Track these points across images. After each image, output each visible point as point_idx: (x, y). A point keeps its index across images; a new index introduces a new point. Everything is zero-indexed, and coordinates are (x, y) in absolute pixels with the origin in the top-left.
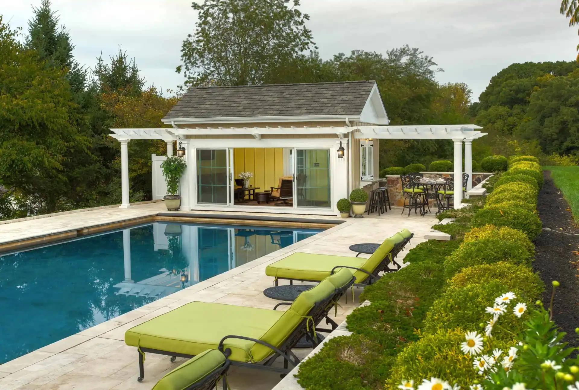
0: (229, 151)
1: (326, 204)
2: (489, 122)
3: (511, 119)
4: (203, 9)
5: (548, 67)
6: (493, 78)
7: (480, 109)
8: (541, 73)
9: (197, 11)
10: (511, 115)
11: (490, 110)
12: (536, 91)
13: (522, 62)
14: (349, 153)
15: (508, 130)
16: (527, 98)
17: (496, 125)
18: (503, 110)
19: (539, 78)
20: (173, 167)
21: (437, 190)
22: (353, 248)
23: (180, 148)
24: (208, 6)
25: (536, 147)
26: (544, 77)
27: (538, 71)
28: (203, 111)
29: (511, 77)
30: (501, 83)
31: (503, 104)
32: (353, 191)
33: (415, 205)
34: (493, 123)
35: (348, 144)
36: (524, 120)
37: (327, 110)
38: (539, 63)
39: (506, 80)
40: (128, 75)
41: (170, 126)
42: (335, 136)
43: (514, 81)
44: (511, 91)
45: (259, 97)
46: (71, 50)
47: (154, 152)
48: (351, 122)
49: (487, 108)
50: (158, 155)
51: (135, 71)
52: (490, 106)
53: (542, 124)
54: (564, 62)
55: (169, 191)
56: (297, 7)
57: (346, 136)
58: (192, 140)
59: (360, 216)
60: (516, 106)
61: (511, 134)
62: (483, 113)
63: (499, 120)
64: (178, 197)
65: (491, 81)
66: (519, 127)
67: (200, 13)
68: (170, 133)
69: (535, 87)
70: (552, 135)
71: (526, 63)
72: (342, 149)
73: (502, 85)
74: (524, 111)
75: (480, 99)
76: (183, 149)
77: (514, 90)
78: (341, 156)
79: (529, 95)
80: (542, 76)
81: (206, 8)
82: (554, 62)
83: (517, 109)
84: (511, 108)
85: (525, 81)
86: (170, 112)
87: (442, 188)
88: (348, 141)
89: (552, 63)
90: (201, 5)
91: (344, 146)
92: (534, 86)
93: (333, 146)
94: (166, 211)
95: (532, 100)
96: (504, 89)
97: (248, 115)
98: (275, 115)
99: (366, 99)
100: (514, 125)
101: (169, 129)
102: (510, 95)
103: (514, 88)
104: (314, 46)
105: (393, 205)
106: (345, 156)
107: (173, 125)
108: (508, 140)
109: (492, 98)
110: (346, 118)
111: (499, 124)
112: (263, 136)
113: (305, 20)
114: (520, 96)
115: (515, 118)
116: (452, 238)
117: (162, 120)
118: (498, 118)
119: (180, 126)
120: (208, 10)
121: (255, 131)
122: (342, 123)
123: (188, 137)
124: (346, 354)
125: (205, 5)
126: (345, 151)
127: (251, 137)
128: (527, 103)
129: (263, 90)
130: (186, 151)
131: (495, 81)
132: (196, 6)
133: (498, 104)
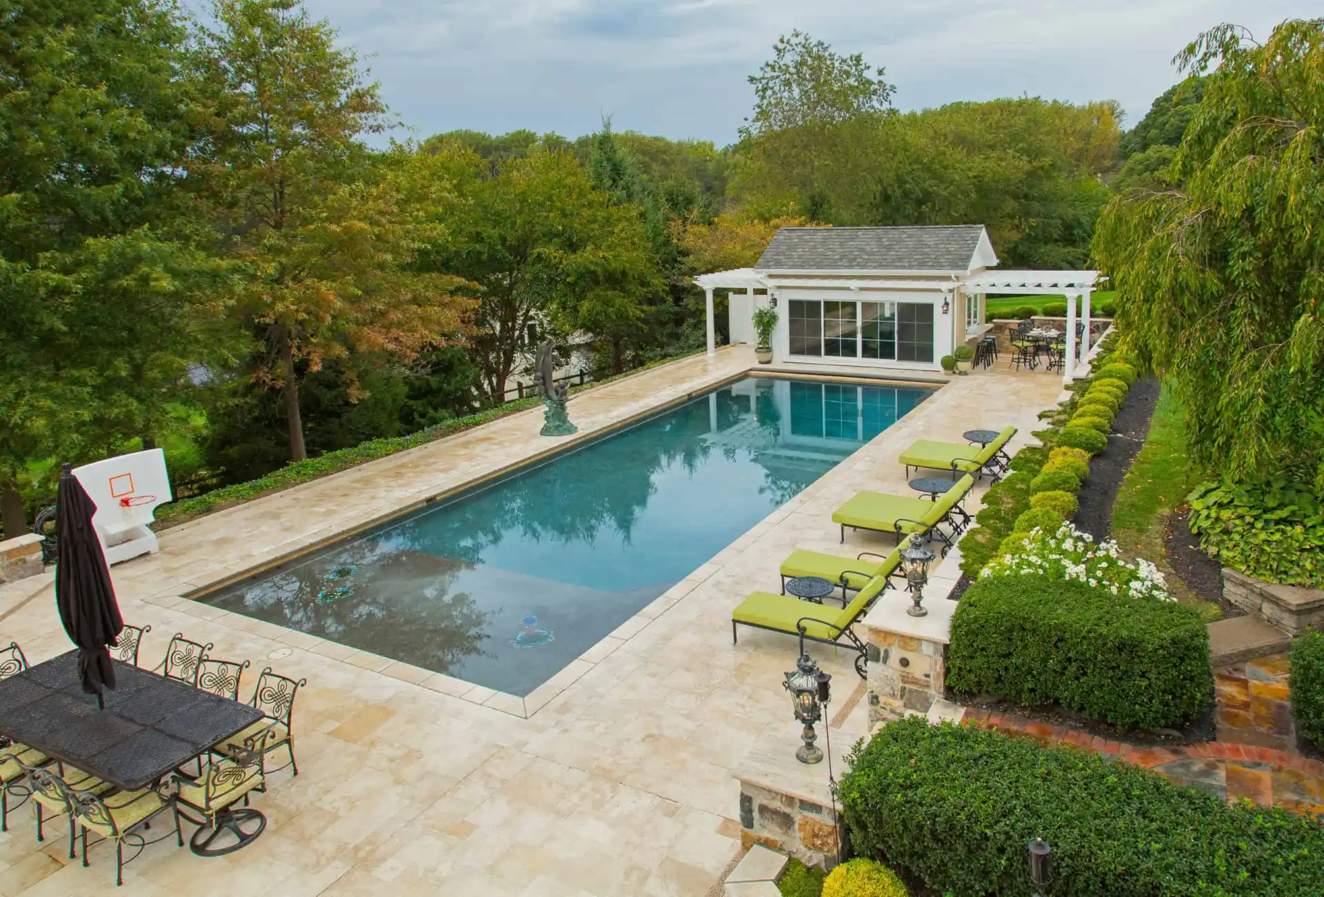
1: (929, 358)
4: (760, 82)
6: (1157, 99)
9: (754, 87)
11: (1148, 151)
14: (955, 307)
18: (1167, 151)
20: (766, 320)
21: (1048, 343)
22: (967, 435)
24: (767, 78)
30: (1168, 109)
32: (958, 348)
35: (953, 298)
37: (930, 264)
39: (1177, 105)
42: (941, 290)
45: (856, 243)
48: (957, 278)
49: (1144, 148)
50: (735, 293)
52: (1150, 146)
55: (760, 343)
56: (881, 78)
57: (951, 291)
58: (784, 291)
59: (965, 374)
64: (769, 350)
72: (947, 304)
73: (1170, 113)
75: (1135, 130)
76: (775, 301)
78: (945, 312)
81: (764, 81)
87: (1054, 341)
88: (954, 295)
90: (758, 77)
91: (949, 300)
93: (937, 302)
96: (1172, 119)
98: (875, 267)
99: (972, 250)
105: (1000, 352)
106: (950, 312)
107: (765, 276)
110: (953, 273)
112: (862, 289)
116: (1045, 445)
120: (768, 82)
121: (854, 284)
122: (948, 278)
124: (979, 538)
125: (763, 78)
126: (950, 306)
130: (778, 302)
132: (752, 80)
133: (1161, 141)
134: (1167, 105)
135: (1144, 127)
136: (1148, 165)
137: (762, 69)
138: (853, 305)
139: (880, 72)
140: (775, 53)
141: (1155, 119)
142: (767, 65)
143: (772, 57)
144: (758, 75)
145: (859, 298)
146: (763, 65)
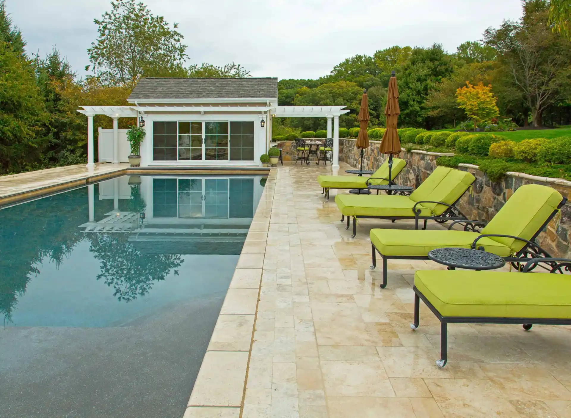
1: (251, 158)
4: (102, 24)
5: (304, 83)
8: (300, 86)
9: (98, 25)
13: (287, 79)
14: (267, 124)
19: (299, 89)
23: (142, 120)
24: (106, 22)
26: (302, 89)
27: (298, 85)
28: (158, 94)
32: (269, 151)
33: (303, 159)
35: (267, 118)
38: (298, 80)
40: (61, 69)
41: (134, 105)
42: (260, 112)
45: (199, 86)
46: (24, 46)
47: (100, 126)
50: (103, 128)
51: (66, 66)
54: (312, 80)
55: (132, 152)
56: (176, 29)
57: (266, 112)
58: (150, 115)
59: (275, 165)
64: (139, 157)
67: (100, 27)
68: (132, 110)
69: (297, 95)
70: (310, 125)
71: (290, 80)
72: (263, 121)
76: (143, 122)
77: (284, 96)
78: (263, 126)
81: (104, 24)
82: (307, 79)
85: (290, 91)
86: (131, 94)
88: (267, 116)
89: (305, 80)
91: (265, 120)
93: (256, 120)
94: (130, 167)
97: (196, 98)
98: (216, 98)
101: (132, 107)
104: (187, 57)
106: (265, 126)
107: (136, 104)
112: (206, 113)
114: (288, 100)
117: (128, 100)
119: (140, 105)
120: (106, 25)
121: (202, 109)
122: (265, 104)
123: (147, 113)
125: (103, 22)
126: (265, 123)
127: (199, 113)
129: (199, 81)
130: (145, 123)
132: (97, 22)
137: (103, 16)
138: (200, 124)
139: (176, 26)
140: (112, 8)
142: (107, 14)
143: (110, 9)
144: (101, 19)
145: (204, 119)
146: (104, 13)
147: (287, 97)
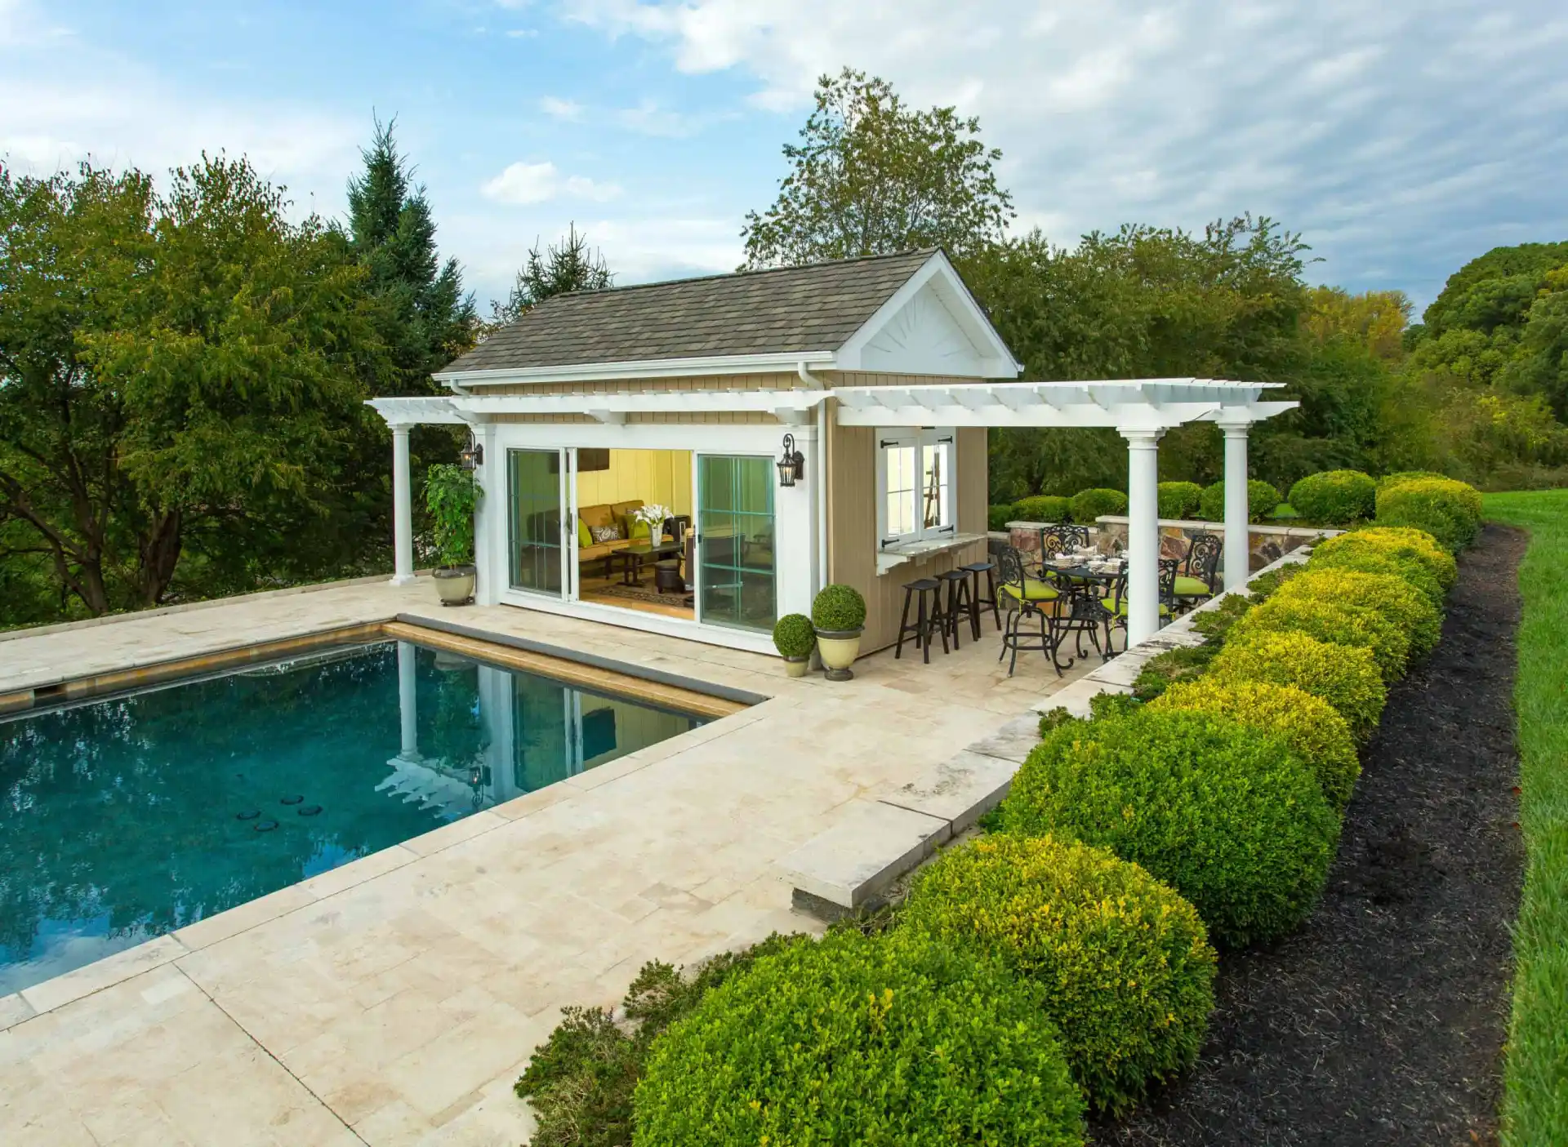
0: (567, 455)
1: (770, 617)
2: (1442, 361)
3: (1488, 354)
6: (1452, 276)
7: (1425, 336)
8: (1556, 262)
10: (1488, 346)
11: (1443, 338)
12: (1544, 297)
13: (1515, 245)
14: (818, 469)
15: (1483, 376)
16: (1524, 313)
17: (1455, 366)
18: (1469, 337)
19: (1551, 273)
25: (1541, 409)
26: (1562, 270)
27: (1550, 259)
29: (1491, 274)
30: (1468, 285)
31: (1473, 326)
32: (820, 593)
34: (1450, 363)
35: (814, 440)
36: (1517, 356)
38: (1552, 244)
39: (1479, 280)
43: (1496, 282)
44: (1488, 299)
45: (653, 310)
48: (816, 376)
49: (1438, 334)
52: (1444, 331)
53: (1555, 363)
56: (975, 136)
57: (810, 416)
58: (500, 426)
60: (1500, 328)
61: (1489, 383)
62: (1429, 343)
63: (1461, 357)
65: (1448, 283)
66: (1503, 370)
67: (799, 162)
69: (1542, 291)
71: (1523, 246)
72: (792, 458)
73: (1471, 290)
74: (1515, 338)
75: (1425, 317)
76: (479, 450)
77: (1495, 298)
78: (788, 481)
79: (1527, 306)
80: (1556, 268)
83: (1501, 334)
84: (1489, 332)
85: (1520, 280)
88: (816, 432)
90: (799, 147)
91: (804, 449)
92: (1539, 288)
93: (778, 450)
95: (1533, 315)
96: (1474, 297)
100: (1496, 365)
102: (1487, 307)
103: (1495, 292)
106: (806, 481)
107: (454, 389)
108: (1478, 397)
109: (1449, 314)
110: (799, 362)
111: (1462, 364)
113: (992, 160)
114: (1509, 308)
115: (1497, 352)
117: (435, 377)
118: (1460, 354)
119: (475, 391)
122: (783, 379)
123: (493, 418)
126: (807, 466)
128: (1522, 322)
130: (484, 455)
131: (1457, 284)
132: (789, 151)
133: (1460, 325)
134: (1467, 280)
135: (1435, 310)
136: (1445, 355)
137: (802, 133)
141: (1451, 299)
147: (1504, 299)
